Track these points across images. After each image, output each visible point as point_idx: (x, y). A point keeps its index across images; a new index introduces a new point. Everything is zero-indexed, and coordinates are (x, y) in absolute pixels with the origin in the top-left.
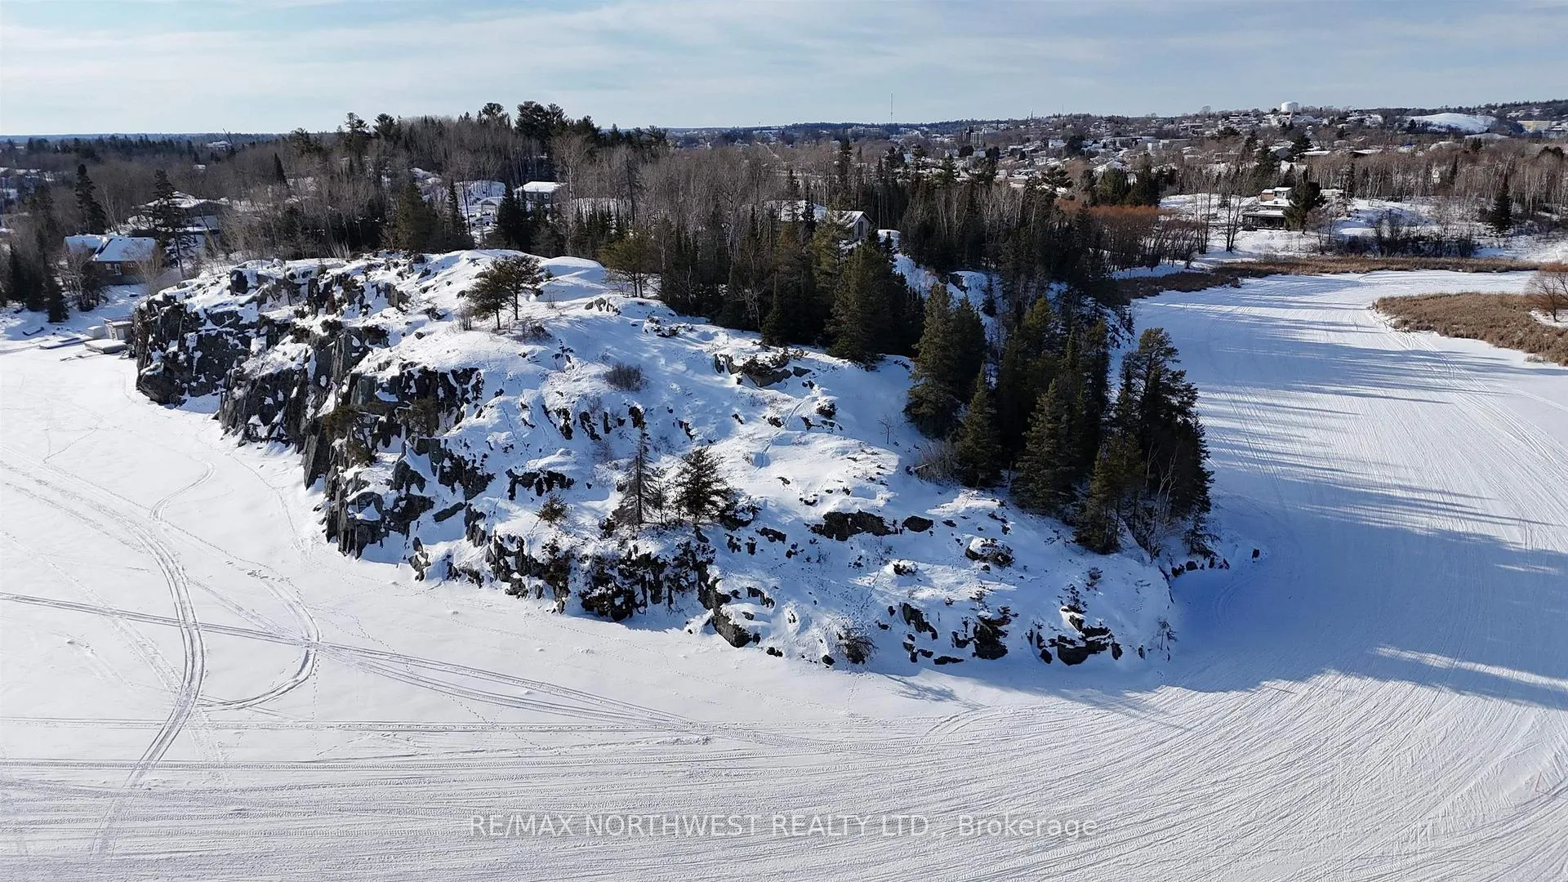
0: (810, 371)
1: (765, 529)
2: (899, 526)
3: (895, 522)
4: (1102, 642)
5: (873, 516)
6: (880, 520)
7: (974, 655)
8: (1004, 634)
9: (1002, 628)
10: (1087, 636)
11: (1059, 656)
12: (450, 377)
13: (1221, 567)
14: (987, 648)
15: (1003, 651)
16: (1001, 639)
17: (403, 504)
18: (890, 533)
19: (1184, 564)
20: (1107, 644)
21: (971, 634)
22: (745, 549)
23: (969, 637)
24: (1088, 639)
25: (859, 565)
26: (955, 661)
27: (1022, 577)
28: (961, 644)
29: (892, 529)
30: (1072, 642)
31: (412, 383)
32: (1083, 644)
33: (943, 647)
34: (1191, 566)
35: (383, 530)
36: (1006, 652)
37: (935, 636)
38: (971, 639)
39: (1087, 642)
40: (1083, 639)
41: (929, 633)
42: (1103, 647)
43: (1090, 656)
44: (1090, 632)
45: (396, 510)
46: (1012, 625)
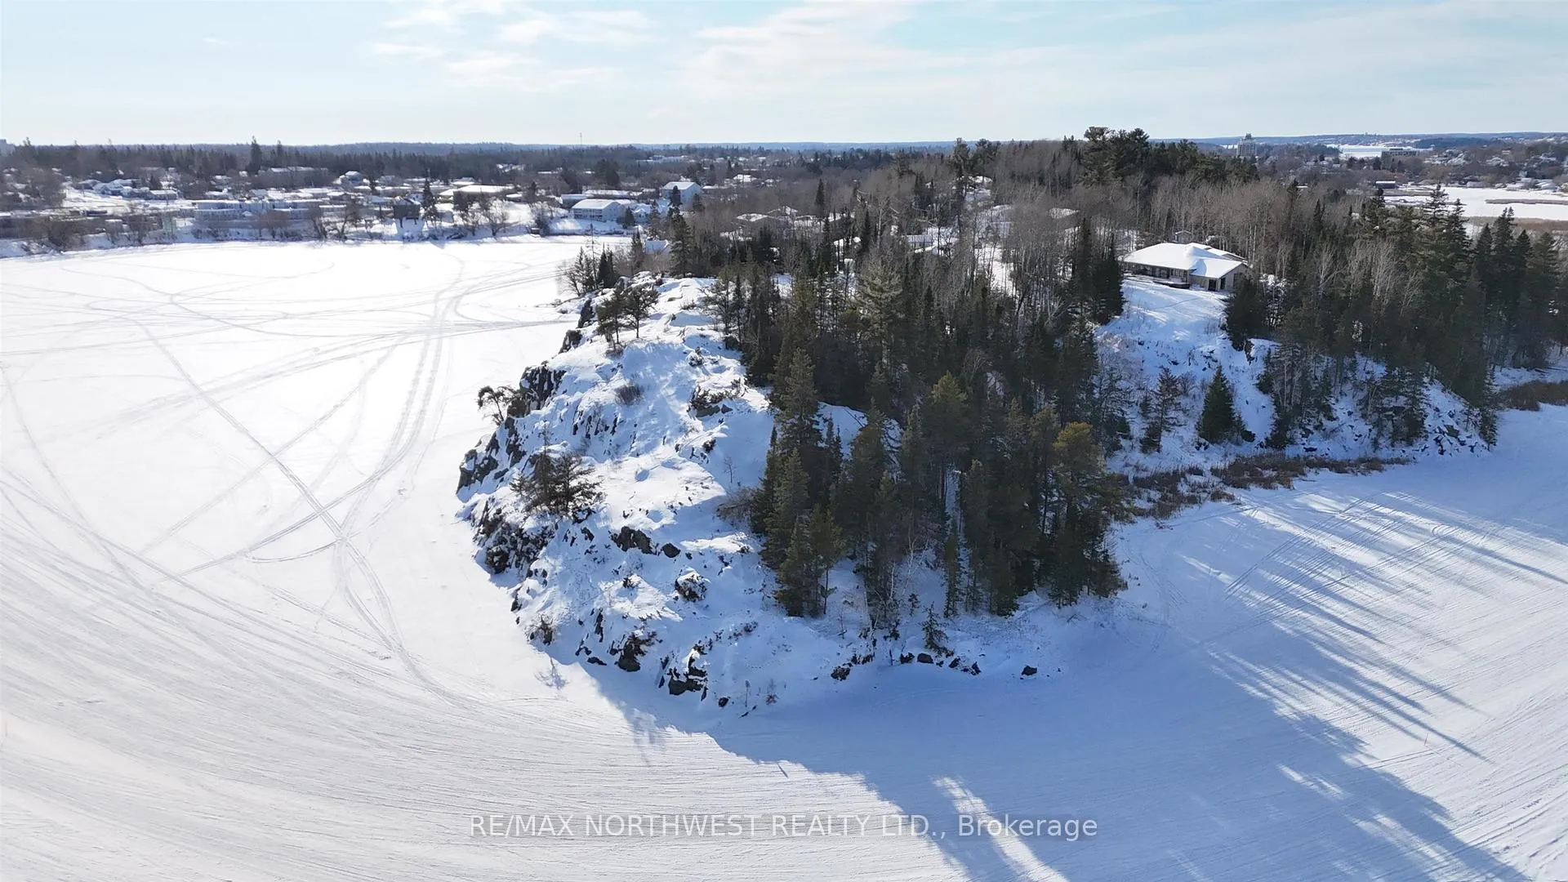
0: (731, 410)
1: (585, 528)
2: (659, 549)
3: (658, 545)
4: (699, 683)
5: (645, 535)
6: (648, 540)
7: (616, 663)
8: (643, 654)
9: (643, 647)
10: (690, 674)
11: (669, 685)
12: (552, 375)
13: (966, 670)
14: (625, 661)
15: (637, 668)
16: (639, 657)
17: (486, 462)
18: (651, 553)
19: (916, 655)
20: (701, 686)
21: (622, 647)
22: (570, 540)
23: (620, 648)
24: (691, 677)
25: (617, 572)
26: (601, 663)
27: (695, 613)
28: (613, 652)
29: (653, 550)
30: (678, 675)
31: (538, 376)
32: (684, 680)
33: (600, 652)
34: (924, 659)
35: (473, 478)
36: (639, 668)
37: (601, 641)
38: (620, 650)
39: (688, 679)
40: (686, 675)
41: (600, 636)
42: (698, 688)
43: (687, 691)
44: (693, 671)
45: (482, 466)
46: (653, 648)
